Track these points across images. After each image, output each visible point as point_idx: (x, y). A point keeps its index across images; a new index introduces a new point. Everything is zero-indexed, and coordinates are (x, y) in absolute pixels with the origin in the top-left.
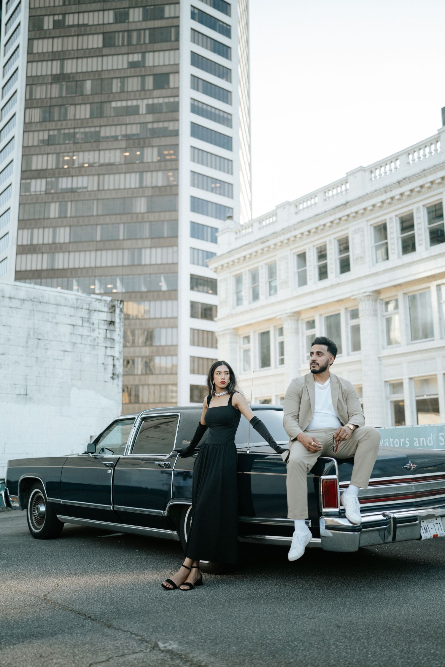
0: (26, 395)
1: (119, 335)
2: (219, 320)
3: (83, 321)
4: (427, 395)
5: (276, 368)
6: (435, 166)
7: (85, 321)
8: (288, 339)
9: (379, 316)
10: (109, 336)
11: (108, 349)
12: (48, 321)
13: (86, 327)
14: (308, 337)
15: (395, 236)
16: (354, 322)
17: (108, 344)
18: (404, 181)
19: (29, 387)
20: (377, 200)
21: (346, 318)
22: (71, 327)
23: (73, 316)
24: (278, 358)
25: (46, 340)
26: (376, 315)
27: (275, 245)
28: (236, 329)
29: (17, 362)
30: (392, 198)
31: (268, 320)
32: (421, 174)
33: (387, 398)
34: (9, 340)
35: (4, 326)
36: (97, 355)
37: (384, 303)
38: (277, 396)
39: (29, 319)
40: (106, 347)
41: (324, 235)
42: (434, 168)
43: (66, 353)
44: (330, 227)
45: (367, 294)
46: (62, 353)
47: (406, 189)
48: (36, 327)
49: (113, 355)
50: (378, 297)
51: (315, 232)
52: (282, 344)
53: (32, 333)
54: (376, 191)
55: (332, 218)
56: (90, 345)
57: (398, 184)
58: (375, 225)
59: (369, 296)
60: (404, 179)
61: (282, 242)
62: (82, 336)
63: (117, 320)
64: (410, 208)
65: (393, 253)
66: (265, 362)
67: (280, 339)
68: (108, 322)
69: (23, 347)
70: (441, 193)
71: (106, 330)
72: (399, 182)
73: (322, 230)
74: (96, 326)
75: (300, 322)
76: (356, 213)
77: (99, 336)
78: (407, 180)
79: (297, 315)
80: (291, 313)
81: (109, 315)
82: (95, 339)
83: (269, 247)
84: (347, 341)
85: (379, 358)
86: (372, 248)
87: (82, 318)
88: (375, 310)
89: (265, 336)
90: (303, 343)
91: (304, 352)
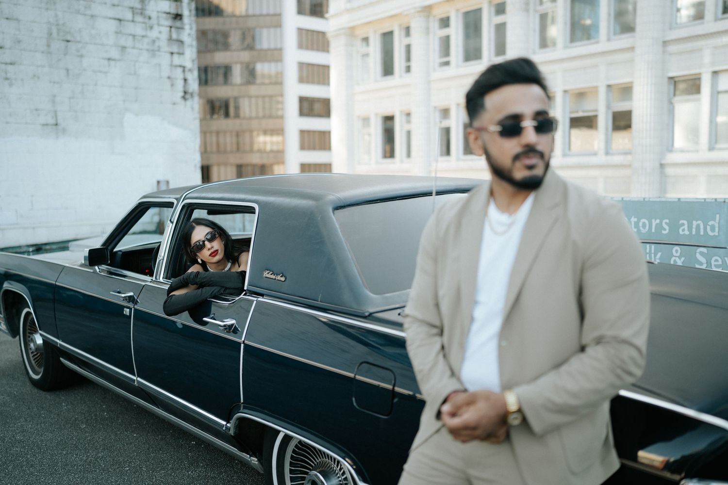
0: (57, 125)
1: (189, 35)
2: (332, 16)
3: (133, 14)
4: (583, 111)
5: (401, 76)
7: (137, 13)
8: (417, 40)
9: (531, 11)
10: (174, 36)
11: (176, 57)
12: (78, 12)
13: (139, 22)
14: (441, 38)
16: (499, 19)
17: (175, 49)
19: (59, 114)
21: (490, 13)
22: (116, 23)
23: (118, 6)
24: (404, 64)
25: (79, 42)
26: (527, 10)
28: (353, 29)
29: (36, 77)
31: (392, 17)
34: (19, 42)
35: (7, 19)
36: (160, 65)
39: (47, 9)
40: (172, 53)
43: (112, 63)
46: (106, 62)
48: (61, 22)
49: (183, 64)
52: (408, 48)
53: (54, 31)
56: (148, 50)
62: (134, 36)
63: (186, 13)
66: (388, 70)
67: (406, 41)
68: (173, 16)
69: (43, 52)
71: (171, 27)
74: (154, 21)
75: (431, 19)
77: (159, 36)
79: (427, 10)
80: (420, 7)
81: (174, 4)
82: (154, 41)
84: (490, 45)
87: (132, 8)
88: (527, 4)
89: (388, 36)
90: (435, 45)
91: (435, 57)
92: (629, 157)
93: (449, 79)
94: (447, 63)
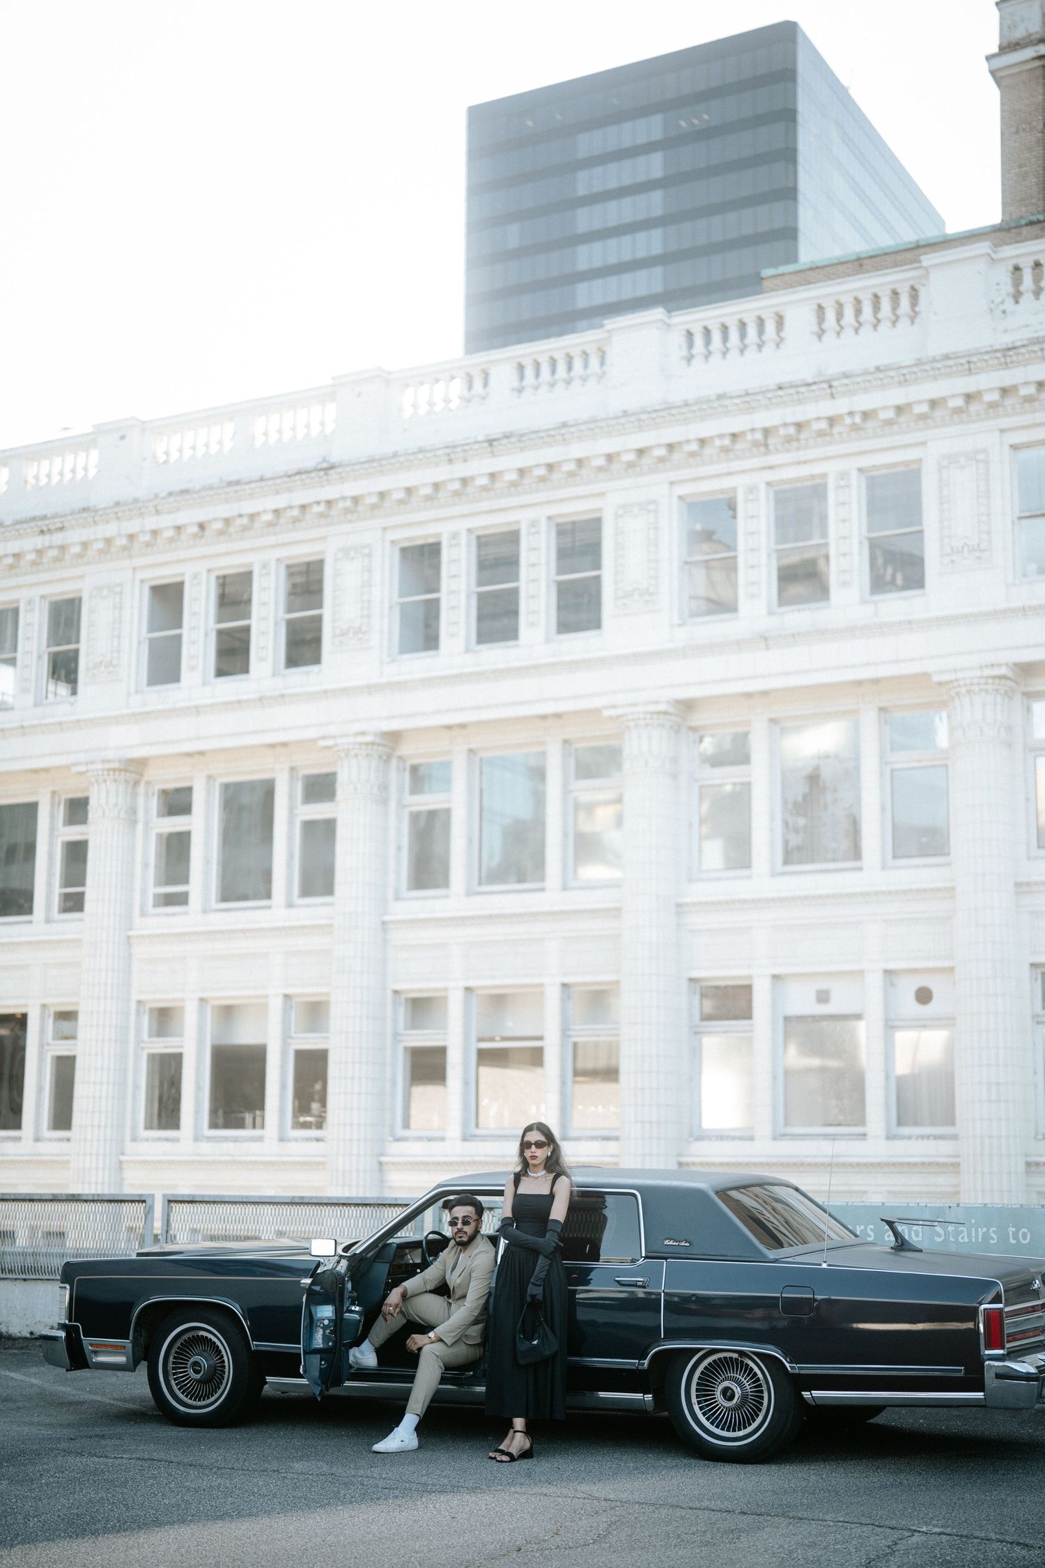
4: (506, 1038)
5: (48, 921)
6: (594, 420)
8: (103, 834)
9: (393, 805)
14: (162, 837)
15: (463, 587)
16: (318, 811)
18: (505, 441)
20: (421, 477)
21: (291, 797)
24: (61, 889)
26: (383, 801)
27: (85, 545)
30: (465, 481)
31: (36, 771)
32: (552, 433)
33: (396, 1035)
37: (408, 767)
38: (44, 1006)
41: (246, 544)
42: (592, 426)
44: (270, 524)
45: (369, 739)
47: (508, 463)
50: (394, 749)
51: (221, 533)
52: (77, 848)
54: (421, 451)
55: (281, 501)
57: (486, 445)
58: (406, 544)
59: (373, 744)
60: (507, 436)
61: (108, 541)
64: (511, 517)
65: (453, 635)
67: (72, 833)
70: (602, 495)
72: (491, 442)
73: (245, 529)
75: (141, 789)
76: (356, 500)
78: (513, 440)
79: (134, 769)
80: (120, 761)
83: (63, 548)
84: (289, 866)
85: (384, 923)
86: (391, 608)
88: (384, 787)
90: (148, 853)
91: (147, 883)
92: (612, 1147)
93: (180, 937)
94: (180, 900)
